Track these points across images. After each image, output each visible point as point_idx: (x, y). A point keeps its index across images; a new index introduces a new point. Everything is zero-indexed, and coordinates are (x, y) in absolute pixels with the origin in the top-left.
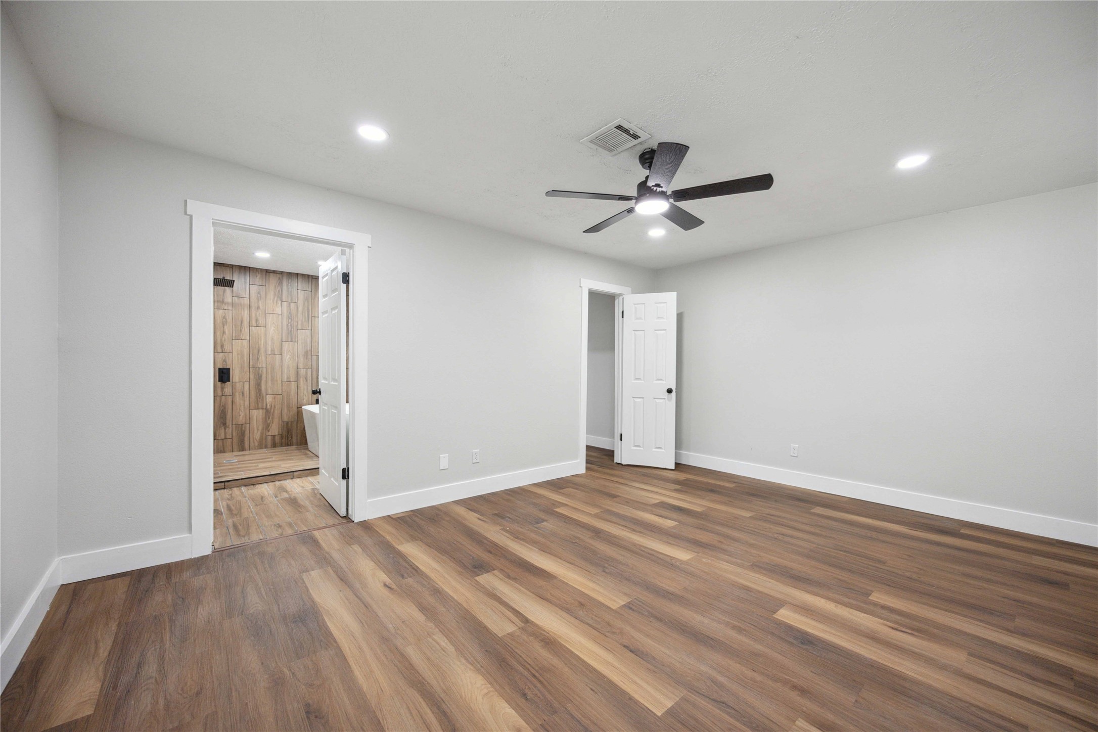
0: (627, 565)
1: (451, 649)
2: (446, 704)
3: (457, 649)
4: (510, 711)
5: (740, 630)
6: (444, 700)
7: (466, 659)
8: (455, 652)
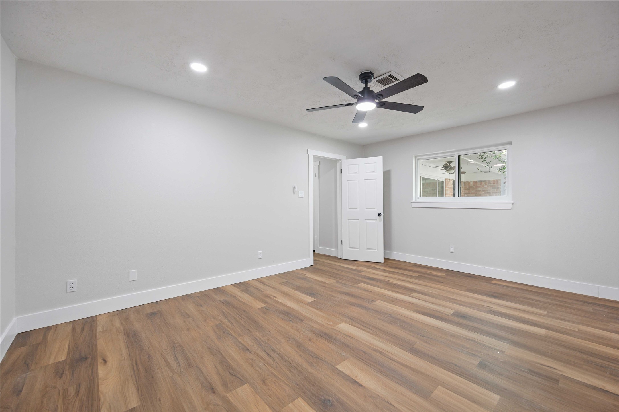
0: (378, 319)
5: (333, 296)
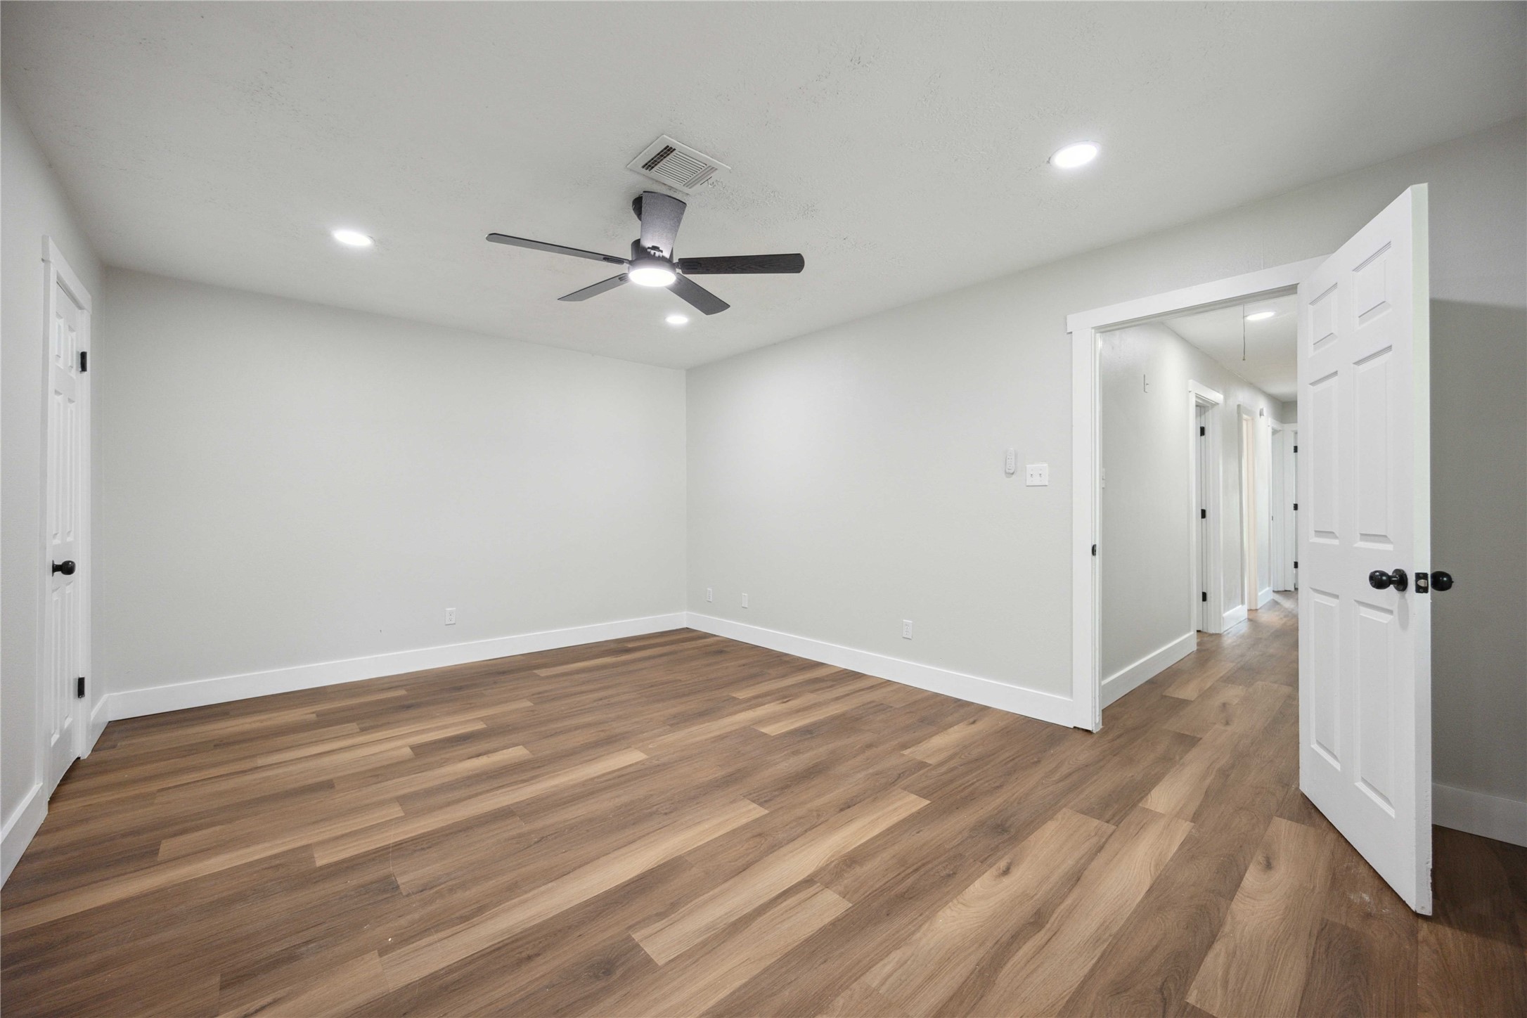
1: (896, 956)
2: (1001, 938)
3: (896, 947)
4: (977, 884)
6: (994, 941)
7: (913, 933)
8: (902, 949)
